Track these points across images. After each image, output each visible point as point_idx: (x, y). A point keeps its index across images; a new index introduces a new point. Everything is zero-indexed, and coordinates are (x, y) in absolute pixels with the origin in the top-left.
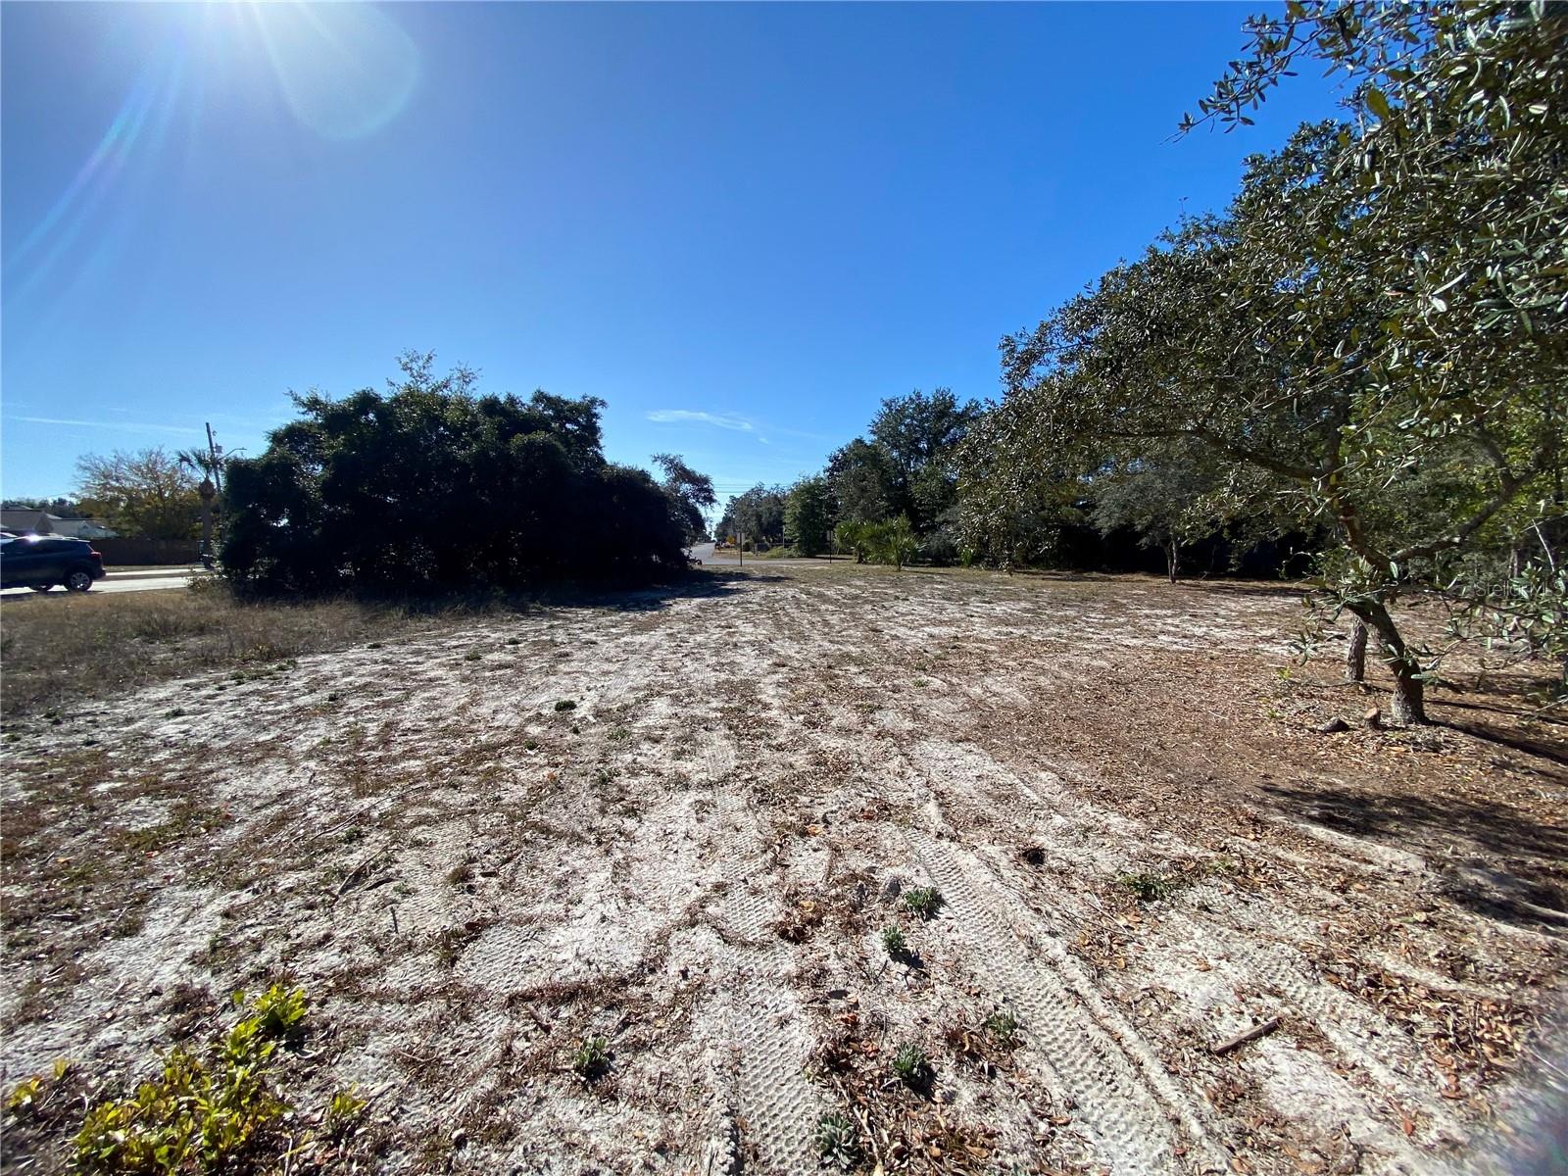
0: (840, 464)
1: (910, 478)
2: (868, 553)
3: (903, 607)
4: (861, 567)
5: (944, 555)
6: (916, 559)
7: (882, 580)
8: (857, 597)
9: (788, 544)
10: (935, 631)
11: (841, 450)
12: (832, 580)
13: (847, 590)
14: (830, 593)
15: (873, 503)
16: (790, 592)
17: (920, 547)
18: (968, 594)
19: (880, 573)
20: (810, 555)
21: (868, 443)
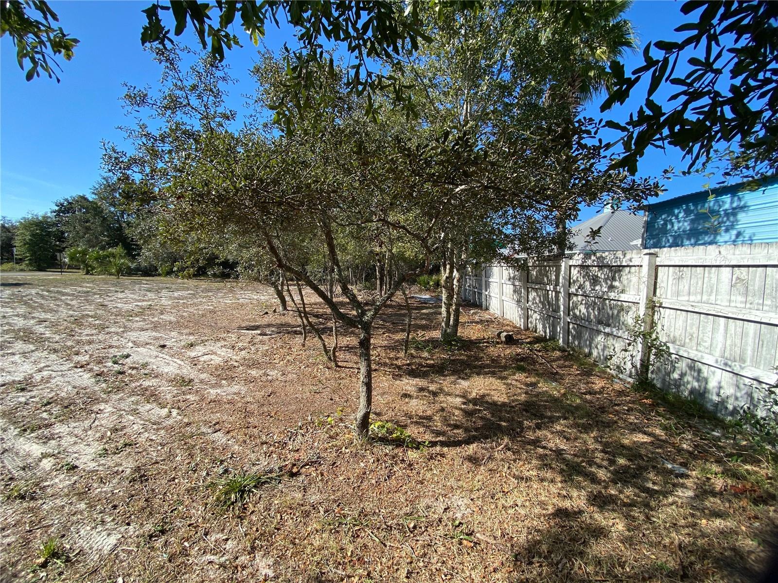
0: (65, 208)
1: (124, 225)
2: (93, 268)
3: (120, 295)
4: (88, 276)
5: (150, 271)
6: (130, 272)
7: (106, 283)
8: (88, 292)
9: (19, 261)
10: (140, 304)
11: (66, 200)
12: (65, 284)
13: (79, 289)
14: (67, 291)
15: (97, 238)
16: (33, 291)
17: (133, 266)
18: (162, 289)
19: (104, 280)
20: (41, 269)
21: (90, 199)
